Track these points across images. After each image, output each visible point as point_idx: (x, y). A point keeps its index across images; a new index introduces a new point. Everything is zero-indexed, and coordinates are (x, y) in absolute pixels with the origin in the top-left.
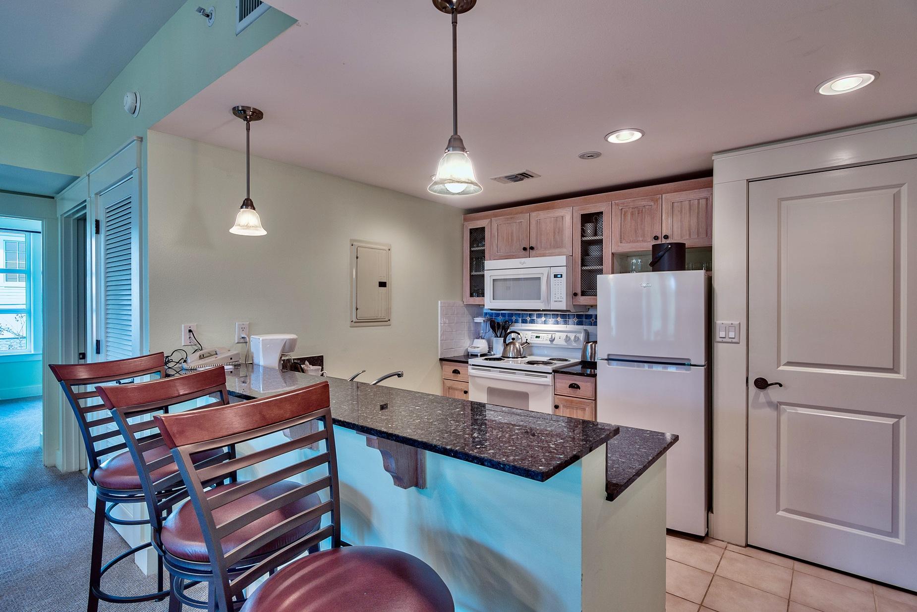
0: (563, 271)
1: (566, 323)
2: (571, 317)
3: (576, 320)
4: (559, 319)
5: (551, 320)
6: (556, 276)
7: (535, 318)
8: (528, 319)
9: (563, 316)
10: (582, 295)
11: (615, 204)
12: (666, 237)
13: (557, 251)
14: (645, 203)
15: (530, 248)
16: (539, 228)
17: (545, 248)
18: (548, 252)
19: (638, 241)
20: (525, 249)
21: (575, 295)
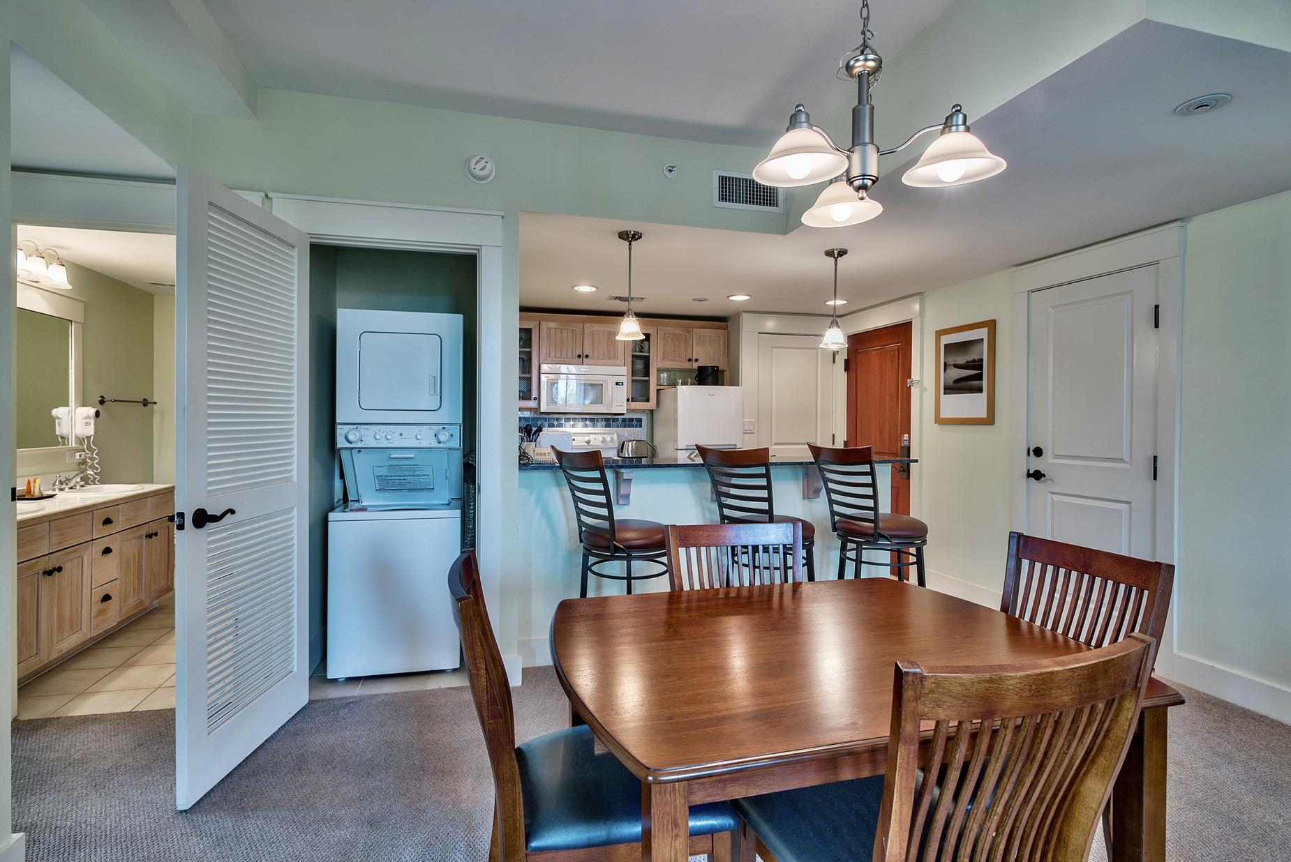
0: (624, 380)
1: (594, 426)
2: (599, 420)
3: (604, 423)
4: (588, 422)
5: (580, 424)
6: (617, 384)
7: (563, 421)
8: (556, 423)
9: (592, 420)
10: (632, 401)
11: (660, 329)
12: (697, 360)
13: (611, 362)
14: (681, 332)
15: (584, 355)
16: (593, 339)
17: (598, 357)
18: (602, 361)
19: (676, 361)
20: (579, 356)
21: (628, 400)
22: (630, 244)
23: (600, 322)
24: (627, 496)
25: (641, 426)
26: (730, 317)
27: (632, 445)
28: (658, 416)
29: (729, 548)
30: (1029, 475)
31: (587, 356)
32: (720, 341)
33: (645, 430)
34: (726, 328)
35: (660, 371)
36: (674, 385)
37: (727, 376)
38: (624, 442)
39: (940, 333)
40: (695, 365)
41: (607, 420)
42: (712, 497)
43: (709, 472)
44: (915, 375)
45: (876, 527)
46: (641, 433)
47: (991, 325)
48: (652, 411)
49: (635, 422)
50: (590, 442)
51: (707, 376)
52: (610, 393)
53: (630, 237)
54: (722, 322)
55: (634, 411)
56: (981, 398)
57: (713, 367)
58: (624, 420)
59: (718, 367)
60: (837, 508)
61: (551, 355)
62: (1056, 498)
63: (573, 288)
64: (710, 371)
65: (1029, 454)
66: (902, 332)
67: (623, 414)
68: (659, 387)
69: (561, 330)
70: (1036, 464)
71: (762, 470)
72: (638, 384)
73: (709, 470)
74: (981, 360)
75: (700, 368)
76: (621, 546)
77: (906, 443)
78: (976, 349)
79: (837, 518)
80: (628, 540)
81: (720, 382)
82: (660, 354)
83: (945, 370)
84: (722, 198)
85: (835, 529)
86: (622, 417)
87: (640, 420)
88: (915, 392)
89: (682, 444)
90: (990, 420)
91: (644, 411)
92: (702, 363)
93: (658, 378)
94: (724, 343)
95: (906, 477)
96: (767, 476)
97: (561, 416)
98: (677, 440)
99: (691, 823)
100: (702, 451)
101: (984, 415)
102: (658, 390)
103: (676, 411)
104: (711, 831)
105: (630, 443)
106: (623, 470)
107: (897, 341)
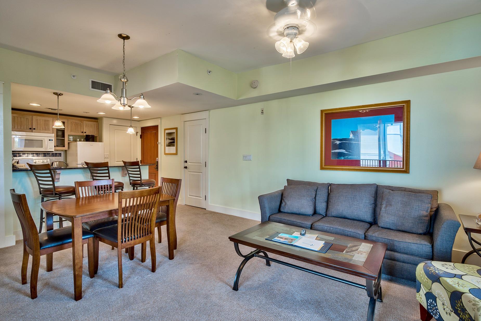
0: (53, 139)
1: (38, 156)
3: (43, 155)
4: (35, 155)
5: (31, 155)
6: (50, 140)
7: (22, 155)
8: (18, 155)
9: (36, 154)
10: (57, 147)
11: (69, 120)
12: (85, 132)
13: (46, 131)
14: (78, 122)
15: (33, 128)
16: (37, 122)
17: (40, 130)
18: (41, 131)
19: (77, 132)
20: (30, 129)
21: (55, 146)
22: (58, 97)
23: (41, 116)
24: (59, 179)
25: (61, 156)
26: (98, 118)
27: (57, 163)
28: (69, 153)
29: (94, 187)
30: (184, 168)
31: (34, 129)
32: (95, 126)
33: (63, 158)
34: (97, 122)
35: (69, 136)
36: (76, 141)
37: (98, 139)
38: (53, 162)
39: (165, 130)
40: (85, 134)
41: (44, 154)
42: (91, 178)
43: (89, 170)
44: (159, 141)
45: (141, 182)
46: (61, 159)
47: (176, 129)
48: (66, 151)
49: (58, 155)
50: (36, 162)
51: (89, 138)
52: (46, 144)
53: (58, 95)
54: (96, 119)
55: (57, 150)
56: (175, 148)
57: (92, 135)
58: (53, 154)
59: (94, 135)
60: (131, 178)
61: (15, 128)
62: (190, 173)
63: (29, 104)
64: (91, 136)
65: (184, 162)
66: (156, 128)
67: (53, 152)
68: (69, 142)
69: (21, 117)
70: (186, 165)
71: (107, 168)
72: (59, 140)
73: (89, 169)
74: (174, 138)
75: (87, 135)
76: (58, 193)
77: (157, 160)
78: (173, 135)
79: (131, 181)
80: (60, 191)
81: (95, 141)
82: (69, 128)
83: (166, 140)
84: (93, 87)
85: (131, 184)
86: (52, 153)
87: (60, 154)
88: (159, 146)
89: (79, 162)
90: (176, 154)
91: (62, 150)
92: (87, 134)
93: (69, 138)
94: (97, 127)
95: (157, 170)
96: (108, 170)
97: (21, 152)
98: (77, 161)
99: (83, 238)
100: (87, 163)
101: (175, 152)
102: (68, 143)
103: (77, 151)
104: (88, 238)
105: (56, 163)
106: (57, 170)
107: (155, 130)
